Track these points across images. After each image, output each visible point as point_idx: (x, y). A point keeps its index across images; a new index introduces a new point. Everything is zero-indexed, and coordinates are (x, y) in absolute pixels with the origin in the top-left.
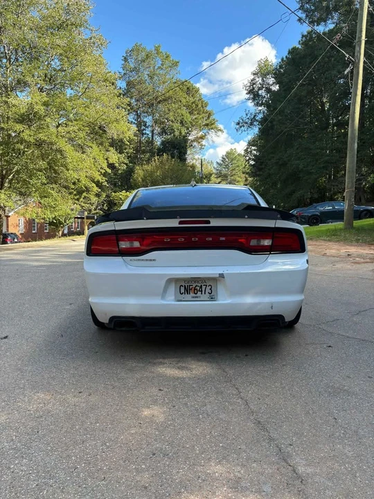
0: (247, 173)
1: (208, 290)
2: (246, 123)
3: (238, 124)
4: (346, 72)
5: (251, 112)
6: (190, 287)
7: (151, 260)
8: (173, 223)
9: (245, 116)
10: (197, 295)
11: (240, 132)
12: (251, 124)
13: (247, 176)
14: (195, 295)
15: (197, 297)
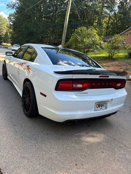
0: (9, 27)
1: (105, 105)
2: (11, 6)
3: (8, 5)
4: (65, 2)
5: (13, 2)
6: (100, 105)
7: (86, 93)
8: (97, 77)
9: (11, 3)
10: (102, 107)
11: (8, 9)
12: (13, 7)
13: (9, 28)
14: (101, 108)
15: (102, 108)
